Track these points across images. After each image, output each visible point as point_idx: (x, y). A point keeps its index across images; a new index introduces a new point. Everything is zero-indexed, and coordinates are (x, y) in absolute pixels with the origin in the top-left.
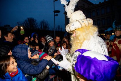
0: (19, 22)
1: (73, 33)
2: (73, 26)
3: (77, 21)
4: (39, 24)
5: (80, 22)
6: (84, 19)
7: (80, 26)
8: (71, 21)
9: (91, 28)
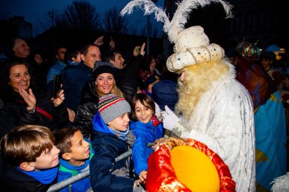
0: (53, 11)
1: (181, 74)
2: (178, 62)
3: (187, 50)
4: (102, 17)
5: (192, 54)
6: (202, 47)
7: (192, 62)
8: (176, 49)
9: (215, 65)
